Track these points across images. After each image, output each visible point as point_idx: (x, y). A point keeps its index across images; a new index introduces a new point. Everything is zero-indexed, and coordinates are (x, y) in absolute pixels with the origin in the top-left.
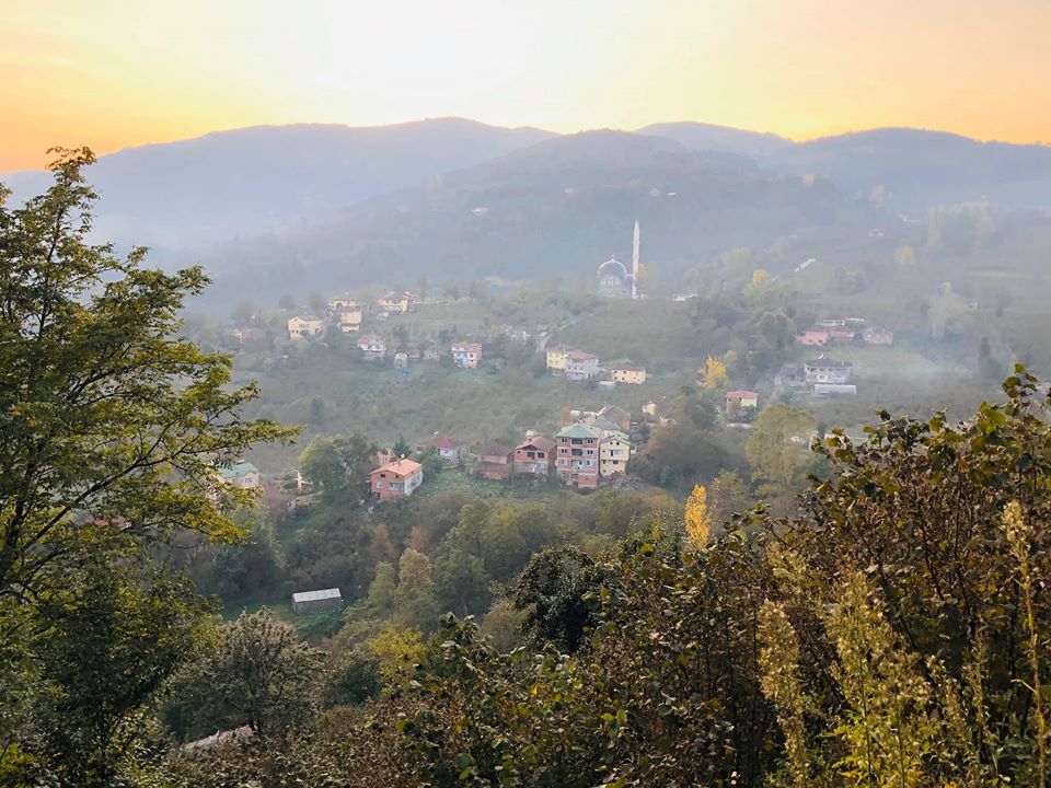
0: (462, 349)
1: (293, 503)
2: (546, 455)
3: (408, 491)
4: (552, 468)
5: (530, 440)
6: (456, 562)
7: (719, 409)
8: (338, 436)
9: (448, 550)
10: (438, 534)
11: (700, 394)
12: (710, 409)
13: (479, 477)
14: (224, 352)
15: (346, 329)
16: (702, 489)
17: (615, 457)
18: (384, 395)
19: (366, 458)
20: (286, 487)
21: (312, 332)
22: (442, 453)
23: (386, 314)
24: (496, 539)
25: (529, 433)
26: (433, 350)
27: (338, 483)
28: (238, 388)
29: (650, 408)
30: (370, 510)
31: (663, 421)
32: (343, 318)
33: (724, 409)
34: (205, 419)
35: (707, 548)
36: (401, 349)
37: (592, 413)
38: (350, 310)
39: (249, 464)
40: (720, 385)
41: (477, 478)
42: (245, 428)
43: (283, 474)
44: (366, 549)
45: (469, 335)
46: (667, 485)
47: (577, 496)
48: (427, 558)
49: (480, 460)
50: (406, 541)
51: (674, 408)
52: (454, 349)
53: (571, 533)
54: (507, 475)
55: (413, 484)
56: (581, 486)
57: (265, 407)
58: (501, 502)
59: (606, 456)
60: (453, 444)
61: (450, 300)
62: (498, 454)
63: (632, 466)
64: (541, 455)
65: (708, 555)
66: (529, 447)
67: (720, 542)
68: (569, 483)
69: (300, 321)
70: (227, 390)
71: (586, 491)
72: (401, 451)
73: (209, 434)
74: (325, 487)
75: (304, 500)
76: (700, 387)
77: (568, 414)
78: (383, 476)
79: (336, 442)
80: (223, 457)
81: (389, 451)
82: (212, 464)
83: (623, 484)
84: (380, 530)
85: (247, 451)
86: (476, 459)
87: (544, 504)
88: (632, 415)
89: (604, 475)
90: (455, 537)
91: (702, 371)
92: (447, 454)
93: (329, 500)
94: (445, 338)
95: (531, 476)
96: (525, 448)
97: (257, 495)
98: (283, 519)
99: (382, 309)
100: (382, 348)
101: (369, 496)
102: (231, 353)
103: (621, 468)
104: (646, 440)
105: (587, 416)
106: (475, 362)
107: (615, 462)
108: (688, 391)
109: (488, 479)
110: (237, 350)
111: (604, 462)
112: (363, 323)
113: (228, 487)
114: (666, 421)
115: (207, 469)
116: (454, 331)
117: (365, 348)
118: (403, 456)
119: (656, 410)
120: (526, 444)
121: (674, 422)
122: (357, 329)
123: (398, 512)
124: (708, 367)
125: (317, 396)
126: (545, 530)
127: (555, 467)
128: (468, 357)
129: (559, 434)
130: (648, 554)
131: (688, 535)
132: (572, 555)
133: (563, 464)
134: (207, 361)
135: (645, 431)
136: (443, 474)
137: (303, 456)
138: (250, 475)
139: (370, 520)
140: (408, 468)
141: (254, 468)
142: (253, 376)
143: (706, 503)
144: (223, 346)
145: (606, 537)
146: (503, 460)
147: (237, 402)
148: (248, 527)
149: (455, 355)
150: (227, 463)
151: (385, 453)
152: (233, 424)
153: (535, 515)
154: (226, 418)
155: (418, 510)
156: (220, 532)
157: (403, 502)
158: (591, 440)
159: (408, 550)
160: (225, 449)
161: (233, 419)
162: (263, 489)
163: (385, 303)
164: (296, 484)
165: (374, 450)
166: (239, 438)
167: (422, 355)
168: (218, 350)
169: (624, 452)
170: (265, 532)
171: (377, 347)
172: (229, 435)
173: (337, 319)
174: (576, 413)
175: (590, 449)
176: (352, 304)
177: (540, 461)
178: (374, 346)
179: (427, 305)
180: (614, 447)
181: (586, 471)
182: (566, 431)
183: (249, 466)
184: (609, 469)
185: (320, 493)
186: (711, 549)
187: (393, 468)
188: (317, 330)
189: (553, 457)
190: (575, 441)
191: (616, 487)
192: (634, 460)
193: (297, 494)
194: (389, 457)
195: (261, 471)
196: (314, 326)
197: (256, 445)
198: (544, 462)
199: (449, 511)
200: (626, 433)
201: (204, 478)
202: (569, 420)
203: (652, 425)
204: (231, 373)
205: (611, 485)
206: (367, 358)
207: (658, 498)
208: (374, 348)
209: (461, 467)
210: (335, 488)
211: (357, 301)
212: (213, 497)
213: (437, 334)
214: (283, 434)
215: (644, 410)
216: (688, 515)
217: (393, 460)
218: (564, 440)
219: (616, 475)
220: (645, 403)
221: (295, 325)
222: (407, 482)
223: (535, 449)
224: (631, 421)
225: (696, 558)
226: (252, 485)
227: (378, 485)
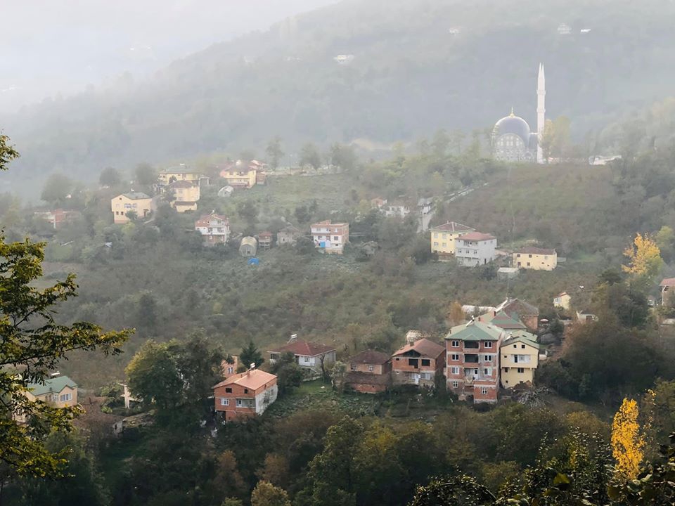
0: (324, 231)
1: (120, 425)
2: (432, 362)
3: (260, 409)
4: (440, 378)
5: (412, 344)
6: (321, 497)
7: (651, 301)
8: (173, 341)
9: (311, 483)
10: (298, 464)
11: (627, 282)
12: (641, 301)
13: (348, 391)
14: (34, 239)
15: (181, 209)
16: (633, 403)
17: (520, 364)
18: (229, 290)
19: (207, 368)
20: (112, 405)
21: (140, 213)
22: (302, 361)
23: (229, 189)
24: (371, 469)
25: (411, 335)
26: (288, 232)
27: (175, 400)
28: (51, 284)
29: (563, 301)
30: (214, 432)
31: (581, 317)
32: (178, 195)
33: (659, 300)
34: (11, 322)
35: (640, 477)
36: (247, 233)
37: (490, 308)
38: (186, 185)
39: (65, 378)
40: (653, 270)
41: (346, 392)
42: (60, 333)
43: (106, 390)
44: (209, 481)
45: (332, 212)
46: (588, 399)
47: (472, 414)
48: (285, 493)
49: (348, 369)
50: (258, 472)
51: (593, 300)
52: (314, 231)
53: (466, 461)
54: (383, 389)
55: (266, 401)
56: (477, 401)
57: (84, 307)
58: (376, 422)
59: (508, 362)
60: (314, 351)
61: (309, 170)
62: (373, 362)
63: (541, 374)
64: (426, 363)
65: (640, 487)
66: (411, 353)
67: (655, 471)
68: (462, 397)
69: (125, 200)
70: (37, 286)
71: (484, 407)
72: (250, 359)
73: (16, 341)
74: (158, 405)
75: (132, 421)
76: (626, 274)
77: (459, 310)
78: (229, 390)
79: (170, 348)
80: (33, 369)
81: (236, 359)
82: (21, 378)
83: (532, 399)
84: (227, 457)
85: (62, 361)
86: (343, 368)
87: (430, 425)
88: (541, 311)
89: (507, 386)
90: (319, 467)
91: (629, 252)
92: (308, 362)
93: (163, 421)
94: (304, 217)
95: (413, 389)
96: (405, 354)
97: (76, 416)
98: (107, 445)
99: (224, 183)
100: (226, 232)
101: (213, 416)
102: (43, 240)
103: (528, 377)
104: (558, 342)
105: (484, 312)
106: (340, 247)
107: (521, 370)
108: (612, 278)
109: (360, 394)
110: (49, 237)
111: (506, 369)
112: (202, 202)
113: (39, 406)
114: (584, 316)
115: (15, 385)
116: (314, 207)
117: (204, 231)
118: (253, 365)
119: (572, 303)
120: (407, 348)
121: (595, 318)
122: (194, 208)
123: (248, 435)
124: (636, 248)
125: (147, 292)
126: (434, 457)
127: (444, 377)
128: (332, 239)
129: (448, 336)
130: (563, 486)
131: (614, 462)
132: (468, 488)
133: (454, 374)
134: (14, 252)
135: (557, 330)
136: (303, 388)
137: (130, 367)
138: (66, 391)
139: (213, 446)
140: (260, 381)
141: (72, 384)
142: (71, 269)
143: (638, 421)
144: (33, 232)
145: (510, 465)
146: (378, 370)
147: (50, 302)
148: (65, 456)
149: (316, 238)
150: (39, 376)
151: (230, 361)
152: (45, 328)
153: (420, 438)
154: (37, 321)
155: (272, 432)
156: (30, 463)
157: (254, 423)
158: (489, 343)
159: (262, 483)
160: (36, 360)
161: (45, 322)
162: (82, 408)
163: (228, 176)
164: (122, 402)
165: (217, 358)
166: (53, 347)
167: (275, 239)
168: (25, 238)
169: (531, 358)
170: (85, 462)
171: (219, 229)
172: (40, 342)
173: (170, 197)
174: (469, 308)
175: (488, 354)
176: (189, 178)
177: (425, 370)
178: (214, 229)
179: (279, 178)
180: (519, 351)
181: (483, 382)
182: (456, 331)
183: (65, 380)
184: (512, 380)
185: (152, 412)
186: (645, 479)
187: (240, 380)
188: (146, 210)
189: (441, 364)
190: (469, 344)
191: (522, 402)
192: (544, 366)
193: (124, 415)
194: (235, 366)
195: (80, 386)
196: (143, 205)
197: (75, 354)
198: (430, 372)
199: (311, 434)
200: (534, 333)
201: (10, 397)
202: (460, 317)
203: (566, 322)
204: (43, 265)
205: (515, 399)
206: (206, 244)
207: (576, 416)
208: (215, 232)
209: (326, 379)
210: (170, 405)
211: (194, 174)
212: (21, 419)
213: (293, 211)
214: (107, 340)
215: (556, 304)
216: (615, 438)
217: (240, 370)
218: (455, 342)
219: (521, 386)
220: (557, 294)
221: (120, 205)
222: (259, 398)
223: (418, 354)
224: (540, 318)
225: (626, 491)
226: (69, 403)
227: (223, 402)
